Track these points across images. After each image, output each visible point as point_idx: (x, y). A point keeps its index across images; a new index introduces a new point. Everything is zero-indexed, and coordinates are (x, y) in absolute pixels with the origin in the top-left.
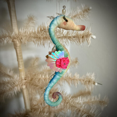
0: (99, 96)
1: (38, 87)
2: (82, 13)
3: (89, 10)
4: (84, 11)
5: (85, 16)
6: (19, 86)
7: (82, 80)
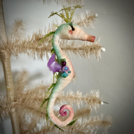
0: (102, 115)
1: (33, 110)
2: (87, 20)
3: (94, 17)
4: (89, 18)
5: (90, 24)
6: (7, 110)
7: (85, 99)
